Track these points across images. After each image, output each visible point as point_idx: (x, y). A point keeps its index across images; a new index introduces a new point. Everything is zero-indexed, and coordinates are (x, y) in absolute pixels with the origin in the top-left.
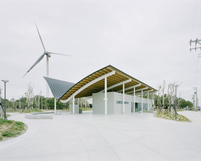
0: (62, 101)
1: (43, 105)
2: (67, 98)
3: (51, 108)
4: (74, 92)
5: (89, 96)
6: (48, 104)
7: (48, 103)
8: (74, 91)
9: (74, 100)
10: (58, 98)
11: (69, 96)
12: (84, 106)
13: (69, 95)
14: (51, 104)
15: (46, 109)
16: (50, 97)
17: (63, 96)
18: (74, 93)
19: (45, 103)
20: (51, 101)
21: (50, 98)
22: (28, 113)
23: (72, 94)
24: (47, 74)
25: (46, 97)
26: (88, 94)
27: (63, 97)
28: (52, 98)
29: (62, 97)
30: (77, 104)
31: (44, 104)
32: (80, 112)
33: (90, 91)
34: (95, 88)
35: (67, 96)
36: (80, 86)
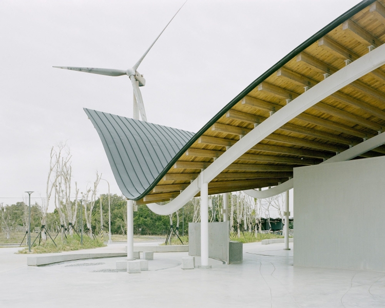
0: (155, 208)
1: (118, 223)
2: (175, 194)
4: (207, 163)
5: (270, 185)
8: (208, 155)
9: (205, 202)
11: (186, 184)
12: (242, 225)
13: (183, 178)
17: (155, 184)
18: (205, 168)
23: (195, 174)
26: (270, 176)
27: (154, 191)
29: (151, 189)
30: (217, 220)
31: (121, 220)
32: (235, 255)
33: (278, 161)
34: (304, 139)
35: (176, 185)
36: (238, 126)
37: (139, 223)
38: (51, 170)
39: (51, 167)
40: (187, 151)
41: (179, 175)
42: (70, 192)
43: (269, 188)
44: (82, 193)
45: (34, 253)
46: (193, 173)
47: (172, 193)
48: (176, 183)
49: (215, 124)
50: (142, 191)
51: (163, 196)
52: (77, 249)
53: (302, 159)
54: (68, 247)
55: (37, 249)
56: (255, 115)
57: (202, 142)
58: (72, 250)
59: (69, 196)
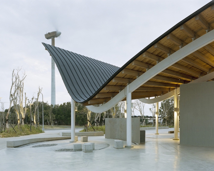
0: (91, 109)
1: (46, 118)
2: (108, 99)
3: (59, 122)
4: (131, 79)
6: (54, 116)
7: (55, 114)
9: (130, 105)
10: (82, 101)
11: (116, 93)
14: (59, 116)
15: (50, 124)
16: (56, 104)
17: (98, 92)
19: (48, 113)
20: (59, 110)
21: (57, 106)
22: (12, 138)
23: (123, 87)
24: (52, 67)
25: (50, 105)
28: (60, 105)
29: (95, 95)
31: (47, 116)
35: (109, 94)
36: (156, 55)
37: (58, 118)
38: (13, 84)
39: (13, 82)
40: (123, 70)
41: (113, 86)
42: (22, 99)
43: (155, 97)
44: (28, 100)
45: (2, 137)
46: (121, 86)
47: (105, 99)
48: (109, 92)
49: (145, 52)
50: (89, 97)
51: (100, 100)
52: (29, 135)
53: (179, 80)
54: (23, 133)
55: (4, 134)
56: (168, 48)
57: (135, 64)
58: (25, 135)
59: (22, 101)
